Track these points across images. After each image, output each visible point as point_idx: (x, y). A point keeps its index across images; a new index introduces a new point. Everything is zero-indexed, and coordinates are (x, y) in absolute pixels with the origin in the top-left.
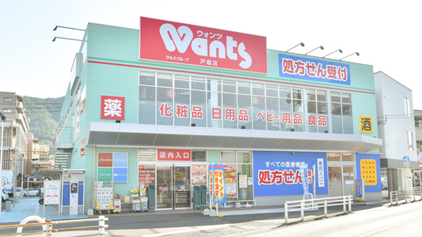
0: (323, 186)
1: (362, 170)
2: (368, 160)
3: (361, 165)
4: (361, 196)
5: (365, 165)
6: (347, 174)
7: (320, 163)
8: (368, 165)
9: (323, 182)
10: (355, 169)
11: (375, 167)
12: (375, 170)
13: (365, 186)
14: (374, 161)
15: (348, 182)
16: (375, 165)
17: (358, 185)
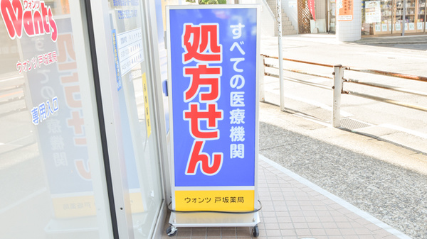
17: (204, 70)
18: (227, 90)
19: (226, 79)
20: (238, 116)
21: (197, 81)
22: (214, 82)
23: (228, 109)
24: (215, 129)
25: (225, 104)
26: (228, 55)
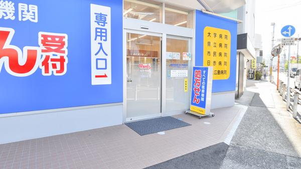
0: (108, 81)
1: (206, 48)
2: (219, 31)
3: (206, 39)
4: (203, 105)
5: (212, 40)
6: (176, 56)
7: (101, 18)
8: (218, 40)
9: (108, 72)
10: (192, 45)
11: (229, 46)
12: (228, 51)
13: (214, 81)
14: (228, 33)
15: (176, 73)
16: (228, 42)
17: (198, 80)
18: (202, 85)
19: (201, 82)
20: (203, 91)
21: (197, 82)
22: (199, 83)
23: (201, 89)
24: (199, 93)
25: (201, 88)
26: (203, 77)
